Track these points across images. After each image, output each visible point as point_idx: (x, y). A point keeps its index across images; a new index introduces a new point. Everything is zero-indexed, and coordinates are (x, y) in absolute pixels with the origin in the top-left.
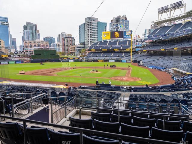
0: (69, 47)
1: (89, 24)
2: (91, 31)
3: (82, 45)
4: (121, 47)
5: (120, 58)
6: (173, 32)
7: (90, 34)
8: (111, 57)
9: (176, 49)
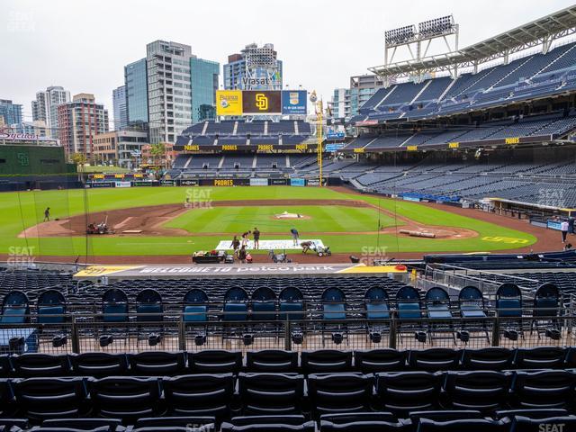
0: (88, 137)
1: (164, 62)
2: (169, 86)
3: (137, 130)
4: (278, 141)
5: (281, 173)
6: (434, 101)
7: (166, 94)
8: (253, 170)
9: (454, 145)
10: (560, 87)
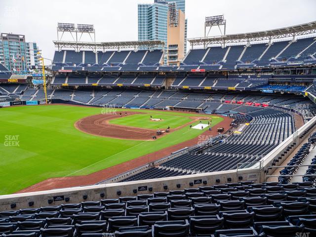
10: (157, 69)
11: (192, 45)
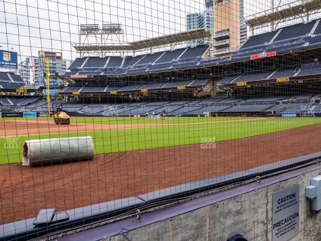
10: (198, 64)
11: (253, 30)
